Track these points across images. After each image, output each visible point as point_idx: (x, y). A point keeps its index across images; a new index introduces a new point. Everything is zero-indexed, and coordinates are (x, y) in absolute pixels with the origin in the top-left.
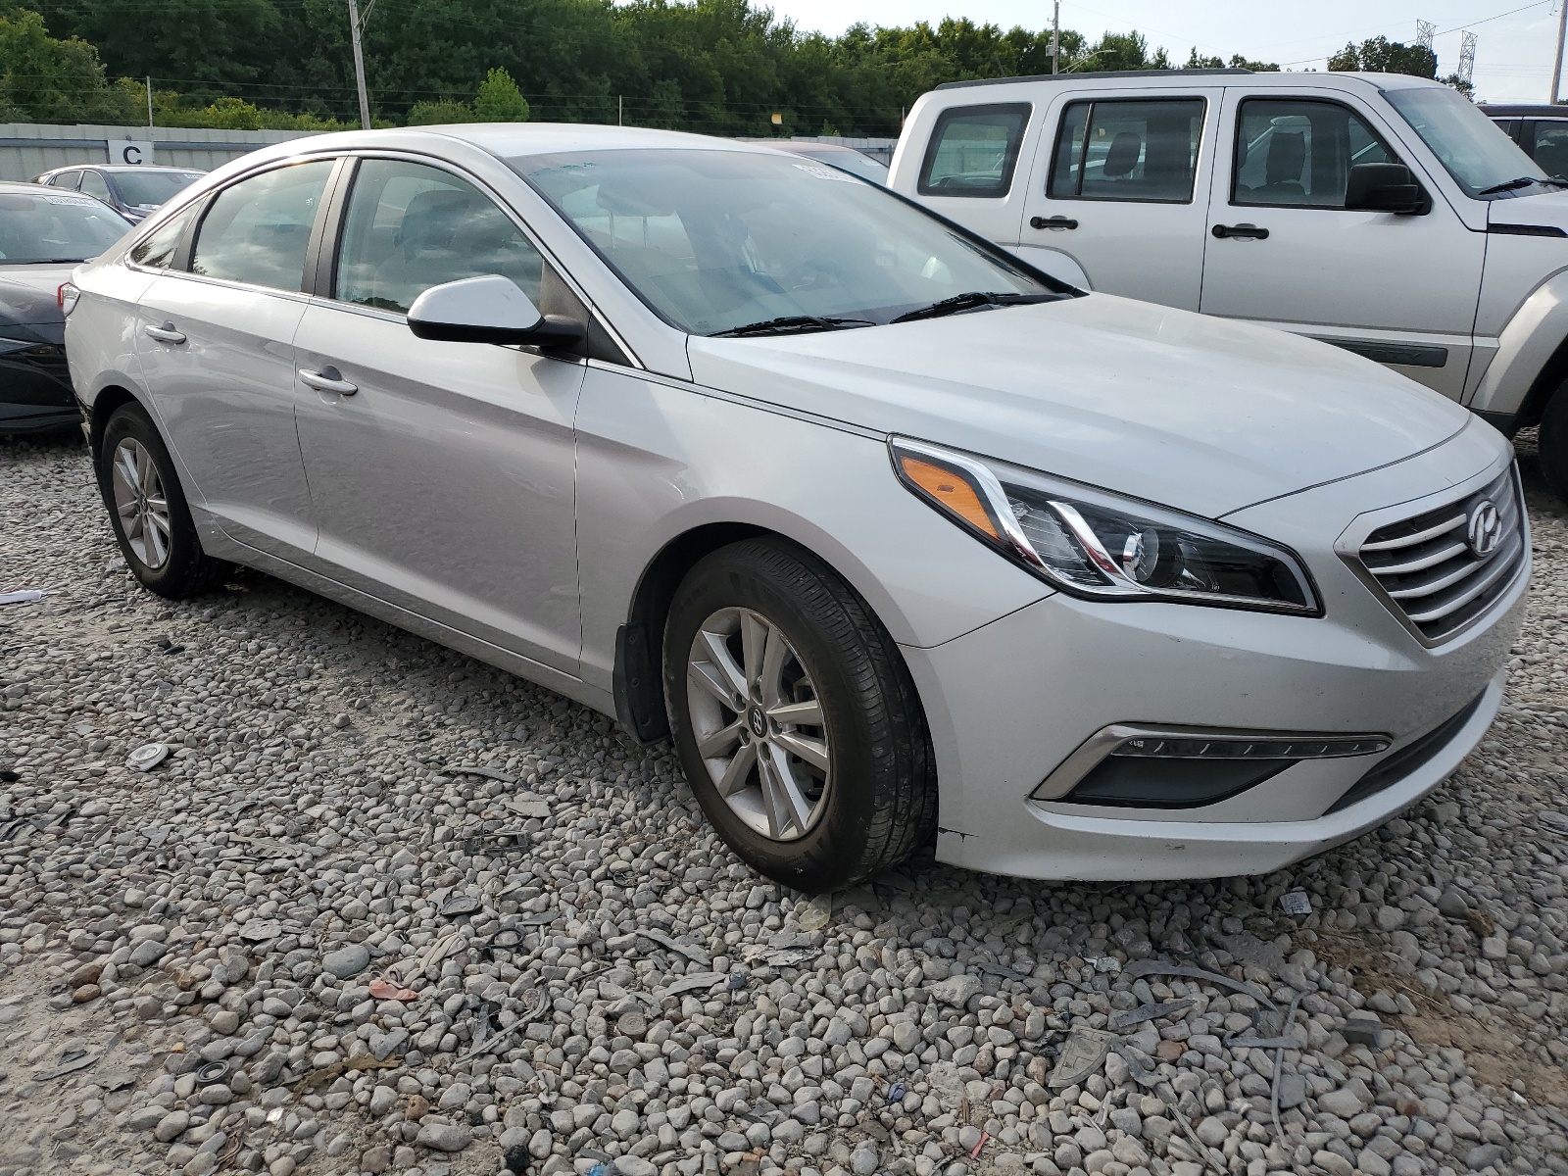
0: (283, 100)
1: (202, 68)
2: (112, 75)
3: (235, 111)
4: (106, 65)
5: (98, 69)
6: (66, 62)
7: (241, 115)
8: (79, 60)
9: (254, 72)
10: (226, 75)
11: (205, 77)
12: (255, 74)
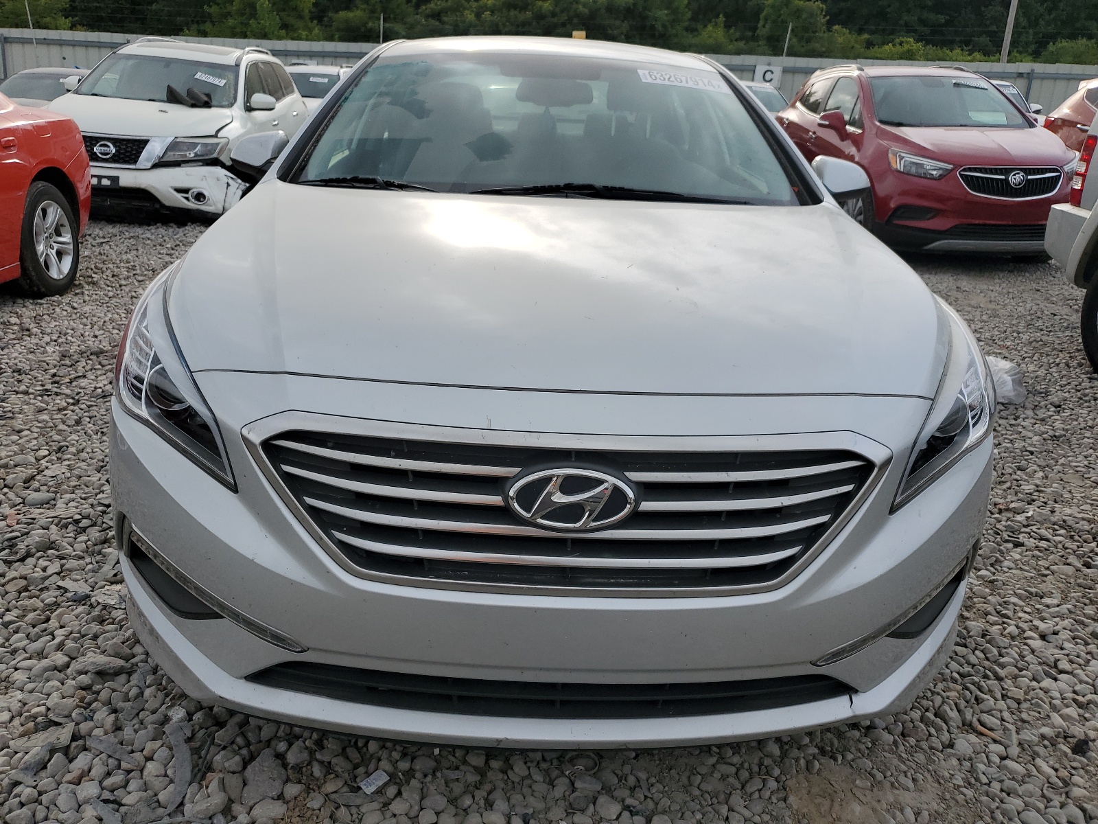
0: (958, 39)
1: (906, 17)
2: (830, 24)
3: (906, 47)
4: (828, 17)
5: (823, 20)
6: (804, 16)
7: (908, 51)
8: (812, 15)
9: (942, 19)
10: (922, 22)
11: (906, 25)
12: (943, 21)
